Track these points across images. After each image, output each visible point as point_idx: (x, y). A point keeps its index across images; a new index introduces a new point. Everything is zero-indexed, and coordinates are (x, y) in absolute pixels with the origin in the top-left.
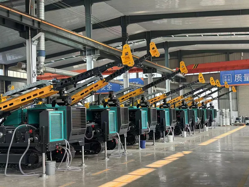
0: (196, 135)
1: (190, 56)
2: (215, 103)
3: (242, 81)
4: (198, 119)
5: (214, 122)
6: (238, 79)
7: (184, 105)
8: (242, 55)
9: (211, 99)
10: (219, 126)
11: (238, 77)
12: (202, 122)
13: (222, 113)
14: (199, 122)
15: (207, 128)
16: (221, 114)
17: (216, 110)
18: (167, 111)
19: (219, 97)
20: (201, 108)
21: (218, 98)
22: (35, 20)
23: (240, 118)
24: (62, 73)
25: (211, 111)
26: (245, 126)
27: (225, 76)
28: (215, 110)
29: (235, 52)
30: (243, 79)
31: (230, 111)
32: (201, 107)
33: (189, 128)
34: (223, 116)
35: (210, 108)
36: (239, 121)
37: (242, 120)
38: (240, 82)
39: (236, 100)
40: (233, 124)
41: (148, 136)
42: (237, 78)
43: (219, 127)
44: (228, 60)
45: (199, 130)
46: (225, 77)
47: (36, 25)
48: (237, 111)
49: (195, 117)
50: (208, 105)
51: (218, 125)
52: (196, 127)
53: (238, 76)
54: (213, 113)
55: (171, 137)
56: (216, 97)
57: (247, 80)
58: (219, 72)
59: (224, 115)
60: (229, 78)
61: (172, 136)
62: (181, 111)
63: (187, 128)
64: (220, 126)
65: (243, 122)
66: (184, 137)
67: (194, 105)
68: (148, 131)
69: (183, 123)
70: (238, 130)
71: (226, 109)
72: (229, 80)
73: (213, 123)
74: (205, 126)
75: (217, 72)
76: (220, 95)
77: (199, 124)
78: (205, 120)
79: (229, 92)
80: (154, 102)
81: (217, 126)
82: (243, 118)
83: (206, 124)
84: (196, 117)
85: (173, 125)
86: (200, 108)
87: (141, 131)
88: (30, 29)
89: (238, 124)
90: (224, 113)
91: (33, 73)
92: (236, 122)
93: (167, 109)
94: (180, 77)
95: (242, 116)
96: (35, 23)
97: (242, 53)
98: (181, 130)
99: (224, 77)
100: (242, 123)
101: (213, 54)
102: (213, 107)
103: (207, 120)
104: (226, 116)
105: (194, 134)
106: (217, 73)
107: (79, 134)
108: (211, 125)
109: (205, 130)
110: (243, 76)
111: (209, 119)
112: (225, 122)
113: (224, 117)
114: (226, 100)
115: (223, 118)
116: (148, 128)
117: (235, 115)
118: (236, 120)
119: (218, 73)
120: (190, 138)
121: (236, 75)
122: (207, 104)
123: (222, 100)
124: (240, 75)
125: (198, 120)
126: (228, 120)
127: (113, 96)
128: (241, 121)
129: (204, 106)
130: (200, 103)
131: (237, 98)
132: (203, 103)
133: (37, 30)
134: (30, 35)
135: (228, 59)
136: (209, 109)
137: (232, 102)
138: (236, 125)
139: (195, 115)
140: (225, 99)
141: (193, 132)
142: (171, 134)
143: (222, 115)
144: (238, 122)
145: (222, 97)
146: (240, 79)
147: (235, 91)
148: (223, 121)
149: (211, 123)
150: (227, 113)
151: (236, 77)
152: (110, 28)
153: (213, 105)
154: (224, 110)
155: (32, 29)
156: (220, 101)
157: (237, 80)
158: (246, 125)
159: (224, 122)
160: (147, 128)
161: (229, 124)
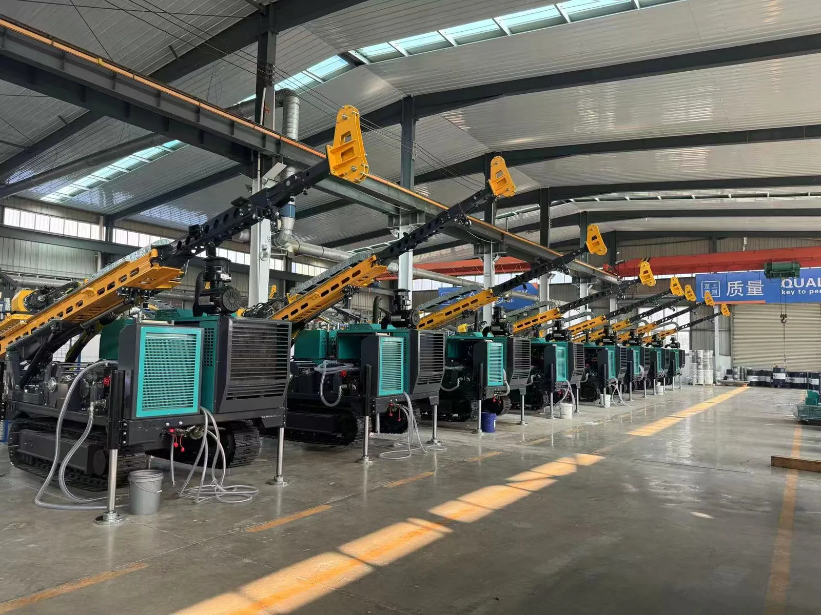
0: (634, 403)
1: (635, 242)
2: (683, 338)
3: (742, 295)
4: (642, 369)
5: (678, 376)
6: (734, 290)
7: (608, 337)
8: (745, 242)
9: (675, 329)
10: (690, 384)
11: (735, 287)
12: (652, 375)
13: (698, 358)
14: (642, 377)
15: (661, 388)
16: (696, 359)
17: (684, 351)
18: (562, 348)
19: (690, 325)
20: (650, 346)
21: (691, 327)
22: (268, 135)
23: (736, 370)
24: (339, 257)
25: (673, 353)
26: (746, 388)
27: (707, 283)
28: (682, 353)
29: (730, 236)
30: (745, 290)
31: (714, 355)
32: (651, 344)
33: (617, 387)
34: (699, 364)
35: (672, 347)
36: (733, 376)
37: (741, 375)
38: (737, 298)
39: (728, 333)
40: (720, 381)
41: (508, 403)
42: (732, 289)
43: (689, 387)
44: (715, 251)
45: (643, 391)
46: (707, 286)
47: (270, 148)
48: (730, 355)
49: (635, 364)
50: (668, 340)
51: (687, 382)
52: (636, 386)
53: (734, 284)
54: (677, 358)
55: (568, 408)
56: (685, 326)
57: (755, 293)
58: (694, 275)
59: (702, 364)
60: (715, 289)
61: (571, 405)
62: (600, 349)
63: (613, 387)
64: (692, 384)
65: (741, 379)
66: (603, 407)
67: (635, 339)
68: (505, 392)
69: (603, 376)
70: (732, 395)
71: (705, 349)
72: (713, 292)
73: (676, 378)
74: (659, 384)
75: (689, 275)
76: (694, 320)
77: (644, 378)
78: (658, 371)
79: (715, 315)
80: (532, 326)
81: (684, 383)
82: (742, 371)
83: (661, 380)
84: (637, 366)
85: (578, 380)
86: (647, 345)
87: (485, 391)
88: (259, 156)
89: (731, 383)
90: (702, 360)
91: (261, 250)
92: (726, 378)
93: (563, 342)
94: (611, 282)
95: (739, 367)
96: (267, 143)
97: (745, 239)
98: (598, 390)
99: (704, 287)
100: (739, 381)
101: (682, 240)
102: (677, 345)
103: (661, 372)
104: (705, 366)
105: (629, 400)
106: (689, 278)
107: (266, 396)
108: (671, 383)
109: (657, 393)
110: (745, 285)
111: (667, 370)
112: (702, 377)
113: (701, 367)
114: (707, 333)
115: (698, 369)
116: (505, 385)
117: (724, 363)
118: (727, 374)
119: (692, 278)
120: (619, 410)
121: (729, 283)
122: (664, 338)
123: (699, 333)
124: (738, 284)
125: (640, 371)
126: (710, 373)
127: (404, 301)
128: (736, 376)
129: (659, 342)
130: (650, 335)
131: (730, 331)
132: (654, 337)
133: (274, 159)
134: (259, 169)
135: (713, 250)
136: (669, 348)
137: (719, 338)
138: (726, 385)
139: (635, 360)
140: (704, 330)
141: (627, 395)
142: (569, 400)
143: (697, 362)
144: (729, 380)
145: (698, 326)
146: (739, 290)
147: (726, 313)
148: (698, 375)
149: (672, 378)
150: (708, 360)
151: (731, 287)
152: (465, 177)
153: (679, 341)
154: (701, 353)
155: (263, 156)
156: (694, 333)
157: (732, 292)
158: (749, 385)
159: (700, 377)
160: (502, 383)
161: (711, 382)
